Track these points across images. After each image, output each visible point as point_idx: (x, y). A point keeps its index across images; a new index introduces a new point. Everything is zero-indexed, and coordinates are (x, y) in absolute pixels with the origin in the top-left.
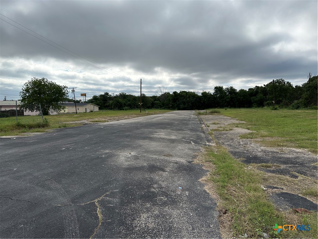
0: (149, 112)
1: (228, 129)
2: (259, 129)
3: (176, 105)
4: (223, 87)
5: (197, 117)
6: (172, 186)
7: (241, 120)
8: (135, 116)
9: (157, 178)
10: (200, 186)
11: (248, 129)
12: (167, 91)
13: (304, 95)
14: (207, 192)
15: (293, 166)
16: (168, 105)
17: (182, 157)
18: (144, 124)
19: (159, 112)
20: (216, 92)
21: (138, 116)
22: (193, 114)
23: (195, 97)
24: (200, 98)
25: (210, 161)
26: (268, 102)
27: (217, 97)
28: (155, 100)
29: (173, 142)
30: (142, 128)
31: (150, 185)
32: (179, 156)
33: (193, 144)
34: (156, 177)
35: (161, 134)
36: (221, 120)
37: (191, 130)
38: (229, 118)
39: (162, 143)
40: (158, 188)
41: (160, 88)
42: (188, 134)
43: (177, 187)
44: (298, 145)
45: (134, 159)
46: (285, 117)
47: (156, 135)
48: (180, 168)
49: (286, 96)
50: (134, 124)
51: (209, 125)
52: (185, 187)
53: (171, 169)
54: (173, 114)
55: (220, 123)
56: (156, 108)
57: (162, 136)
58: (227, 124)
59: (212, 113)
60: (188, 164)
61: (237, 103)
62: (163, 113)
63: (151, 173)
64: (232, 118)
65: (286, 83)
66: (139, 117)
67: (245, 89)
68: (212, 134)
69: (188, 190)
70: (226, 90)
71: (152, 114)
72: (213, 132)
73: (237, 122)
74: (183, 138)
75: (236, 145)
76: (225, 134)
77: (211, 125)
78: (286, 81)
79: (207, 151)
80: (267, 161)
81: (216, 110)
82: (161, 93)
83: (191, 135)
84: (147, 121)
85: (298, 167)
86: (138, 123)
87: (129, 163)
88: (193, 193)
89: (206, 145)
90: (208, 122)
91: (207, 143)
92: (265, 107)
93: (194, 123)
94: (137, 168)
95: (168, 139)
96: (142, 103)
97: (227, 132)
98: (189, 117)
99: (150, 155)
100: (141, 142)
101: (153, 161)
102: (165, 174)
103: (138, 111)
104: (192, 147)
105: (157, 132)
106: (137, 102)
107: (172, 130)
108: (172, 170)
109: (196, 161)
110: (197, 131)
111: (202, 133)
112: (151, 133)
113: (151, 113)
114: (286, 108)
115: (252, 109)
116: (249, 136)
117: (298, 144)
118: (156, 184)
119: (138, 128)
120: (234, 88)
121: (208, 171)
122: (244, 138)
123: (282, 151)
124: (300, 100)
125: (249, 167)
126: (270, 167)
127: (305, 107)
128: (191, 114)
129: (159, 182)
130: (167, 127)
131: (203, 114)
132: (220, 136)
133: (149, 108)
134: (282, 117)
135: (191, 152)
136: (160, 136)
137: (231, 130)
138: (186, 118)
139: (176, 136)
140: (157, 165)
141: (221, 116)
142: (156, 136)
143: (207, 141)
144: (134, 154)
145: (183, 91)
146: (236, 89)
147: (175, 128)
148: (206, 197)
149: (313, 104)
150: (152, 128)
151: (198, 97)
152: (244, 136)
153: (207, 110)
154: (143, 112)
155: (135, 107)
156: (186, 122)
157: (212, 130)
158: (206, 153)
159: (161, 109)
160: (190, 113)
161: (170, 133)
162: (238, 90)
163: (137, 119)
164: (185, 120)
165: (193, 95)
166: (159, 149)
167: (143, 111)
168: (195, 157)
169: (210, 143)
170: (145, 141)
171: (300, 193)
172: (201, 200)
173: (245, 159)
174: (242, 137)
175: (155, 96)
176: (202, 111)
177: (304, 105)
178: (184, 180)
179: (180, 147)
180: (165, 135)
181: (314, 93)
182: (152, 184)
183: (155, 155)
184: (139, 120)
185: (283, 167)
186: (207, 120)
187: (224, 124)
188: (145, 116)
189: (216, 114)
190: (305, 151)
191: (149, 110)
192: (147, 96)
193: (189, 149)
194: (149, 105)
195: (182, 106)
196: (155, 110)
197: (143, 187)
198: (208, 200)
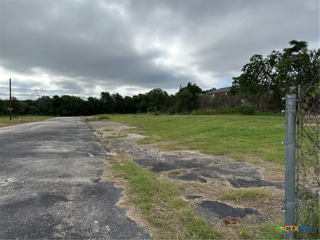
0: (23, 120)
1: (123, 135)
2: (151, 134)
3: (58, 110)
4: (110, 93)
5: (85, 124)
6: (84, 221)
7: (132, 125)
8: (4, 125)
9: (58, 213)
10: (120, 213)
11: (142, 134)
12: (46, 95)
13: (178, 103)
14: (131, 221)
15: (196, 169)
16: (47, 111)
17: (84, 176)
18: (20, 135)
19: (37, 120)
20: (103, 97)
21: (8, 124)
22: (80, 121)
23: (80, 102)
24: (86, 103)
25: (120, 176)
26: (150, 108)
27: (103, 102)
28: (31, 105)
29: (67, 156)
30: (18, 141)
31: (51, 227)
32: (81, 175)
33: (92, 156)
34: (56, 211)
35: (47, 147)
36: (113, 126)
37: (84, 139)
38: (119, 123)
39: (52, 159)
40: (64, 229)
41: (36, 91)
42: (82, 144)
43: (91, 221)
44: (190, 148)
45: (15, 189)
46: (168, 121)
47: (40, 148)
48: (86, 191)
49: (164, 103)
50: (3, 136)
51: (102, 132)
52: (102, 218)
53: (74, 195)
54: (56, 121)
55: (113, 129)
56: (31, 114)
57: (49, 150)
58: (120, 130)
59: (101, 119)
60: (95, 184)
61: (124, 109)
62: (41, 121)
63: (47, 207)
64: (123, 124)
65: (163, 92)
66: (9, 126)
67: (130, 96)
68: (109, 142)
69: (107, 222)
70: (112, 96)
71: (27, 122)
72: (109, 140)
73: (128, 128)
74: (78, 150)
75: (137, 152)
76: (122, 141)
77: (103, 132)
78: (163, 90)
79: (111, 163)
80: (173, 167)
81: (105, 115)
82: (38, 97)
83: (85, 145)
84: (22, 130)
85: (201, 169)
86: (10, 134)
87: (8, 196)
88: (116, 226)
89: (107, 156)
90: (100, 129)
91: (108, 154)
92: (148, 113)
93: (85, 131)
94: (21, 202)
95: (59, 153)
96: (12, 109)
97: (123, 139)
98: (76, 124)
99: (39, 179)
100: (20, 161)
101: (45, 187)
102: (69, 205)
103: (7, 119)
104: (92, 160)
105: (40, 145)
106: (4, 107)
107: (60, 140)
108: (77, 197)
109: (103, 179)
110: (91, 140)
111: (97, 141)
112: (33, 146)
113: (26, 120)
114: (164, 113)
115: (138, 115)
116: (145, 141)
117: (189, 146)
118: (60, 224)
119: (12, 141)
120: (120, 95)
121: (122, 189)
122: (142, 144)
123: (180, 155)
124: (175, 107)
125: (161, 176)
126: (178, 173)
127: (178, 113)
128: (77, 121)
129: (64, 219)
130: (53, 137)
131: (91, 120)
132: (117, 144)
133: (22, 114)
134: (166, 122)
135: (92, 167)
136: (46, 150)
137: (126, 136)
138: (74, 125)
139: (68, 148)
140: (53, 193)
141: (111, 122)
142: (40, 150)
143: (107, 150)
144: (13, 181)
145: (65, 96)
146: (122, 95)
147: (63, 138)
148: (134, 228)
149: (184, 110)
150: (31, 140)
151: (84, 102)
152: (140, 142)
153: (95, 116)
154: (14, 120)
155: (2, 113)
156: (74, 130)
157: (107, 137)
158: (111, 165)
159: (38, 116)
160: (76, 119)
161: (59, 145)
162: (124, 97)
163: (6, 129)
164: (73, 128)
165: (78, 100)
166: (49, 168)
167: (13, 118)
168: (100, 173)
169: (111, 153)
170: (26, 158)
171: (218, 199)
172: (129, 233)
173: (152, 167)
174: (139, 143)
175: (30, 100)
176: (90, 117)
177: (178, 111)
178: (97, 208)
179: (77, 162)
180: (54, 148)
181: (185, 101)
182: (54, 225)
183: (46, 177)
184: (10, 130)
185: (189, 171)
186: (98, 127)
187: (117, 130)
188: (18, 124)
189: (105, 120)
190: (197, 152)
191: (22, 117)
192: (18, 99)
193: (90, 163)
194: (23, 110)
195: (64, 112)
196: (31, 117)
197: (40, 234)
198: (138, 232)
